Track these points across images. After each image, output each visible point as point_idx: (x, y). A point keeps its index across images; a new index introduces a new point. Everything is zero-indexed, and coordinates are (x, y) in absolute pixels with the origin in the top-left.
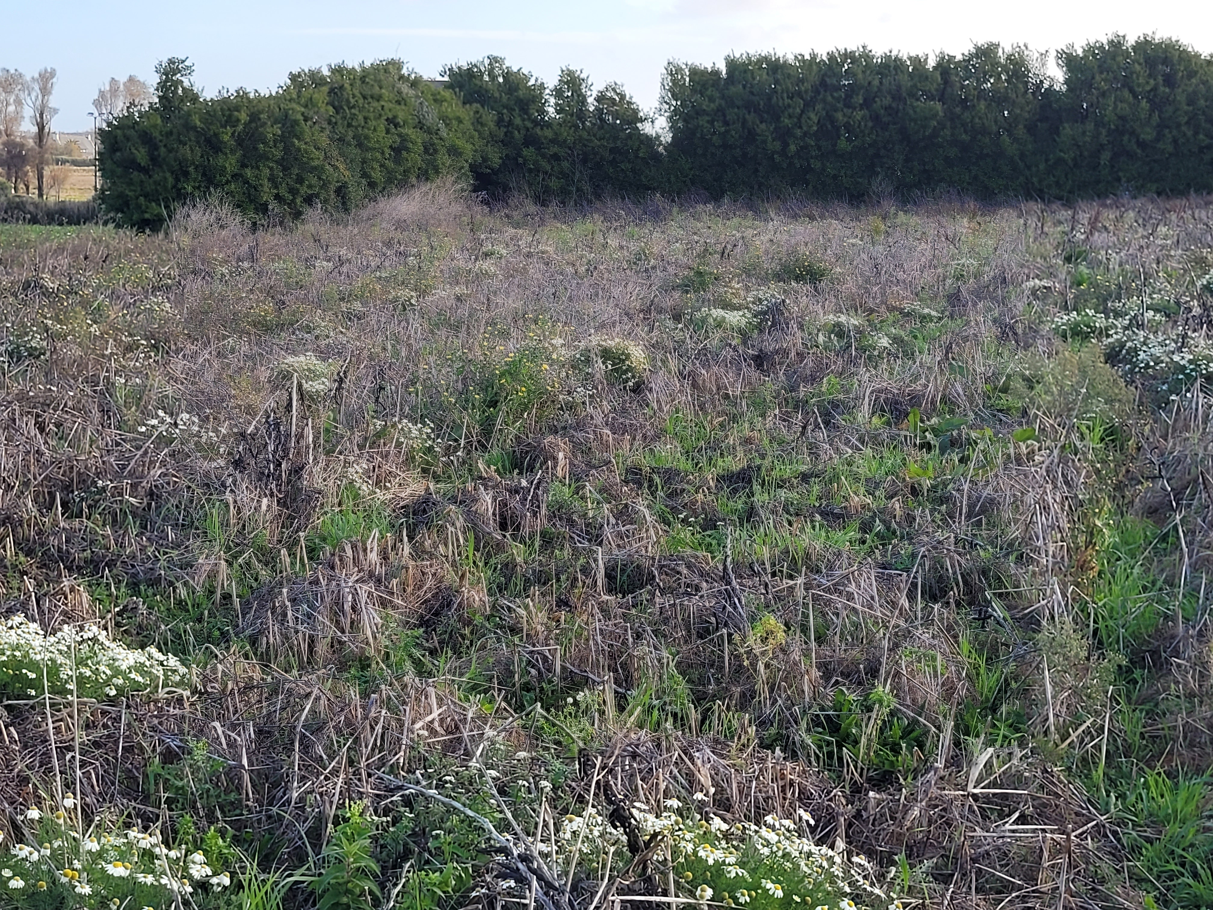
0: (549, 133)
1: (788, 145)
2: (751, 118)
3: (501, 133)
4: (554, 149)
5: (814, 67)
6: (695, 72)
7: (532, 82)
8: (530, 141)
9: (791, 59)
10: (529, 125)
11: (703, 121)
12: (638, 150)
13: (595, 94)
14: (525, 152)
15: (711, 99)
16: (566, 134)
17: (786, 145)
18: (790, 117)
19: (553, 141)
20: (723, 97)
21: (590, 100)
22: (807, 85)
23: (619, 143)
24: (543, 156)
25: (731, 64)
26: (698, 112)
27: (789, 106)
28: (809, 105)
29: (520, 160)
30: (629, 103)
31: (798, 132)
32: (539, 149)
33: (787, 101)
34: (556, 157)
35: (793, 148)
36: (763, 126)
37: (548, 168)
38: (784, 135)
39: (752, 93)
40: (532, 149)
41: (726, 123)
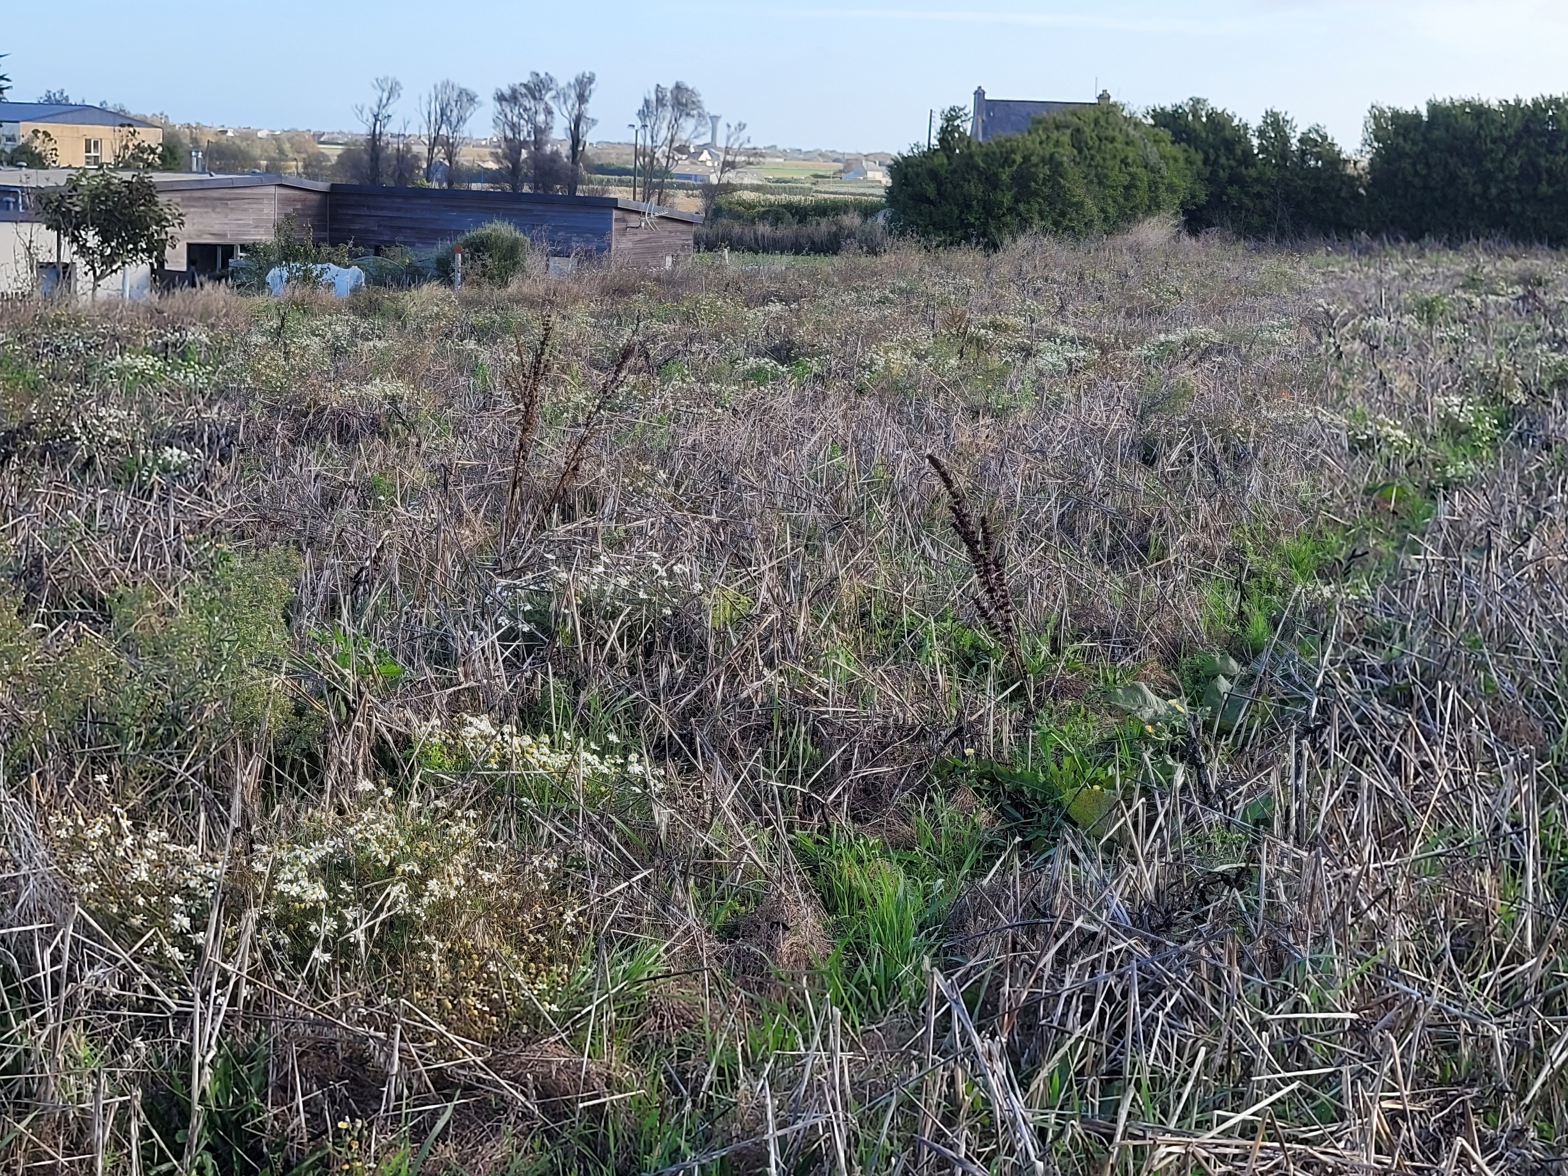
0: (1253, 172)
1: (1489, 188)
2: (1453, 161)
3: (1207, 172)
4: (1257, 188)
5: (1519, 114)
6: (1396, 116)
7: (1236, 122)
8: (1235, 179)
9: (1494, 104)
10: (1233, 163)
11: (1406, 164)
12: (1340, 190)
13: (1298, 136)
14: (1229, 190)
15: (1414, 143)
16: (1270, 173)
17: (1486, 188)
18: (1493, 160)
19: (1257, 180)
20: (1426, 140)
21: (1294, 141)
22: (1511, 131)
23: (1321, 184)
24: (1247, 194)
25: (1434, 108)
26: (1402, 155)
27: (1492, 151)
28: (1512, 149)
29: (1225, 198)
30: (1332, 145)
31: (1500, 177)
32: (1242, 187)
33: (1490, 146)
34: (1259, 195)
35: (1494, 191)
36: (1465, 170)
37: (1251, 205)
38: (1485, 179)
39: (1456, 138)
40: (1236, 187)
41: (1428, 165)
